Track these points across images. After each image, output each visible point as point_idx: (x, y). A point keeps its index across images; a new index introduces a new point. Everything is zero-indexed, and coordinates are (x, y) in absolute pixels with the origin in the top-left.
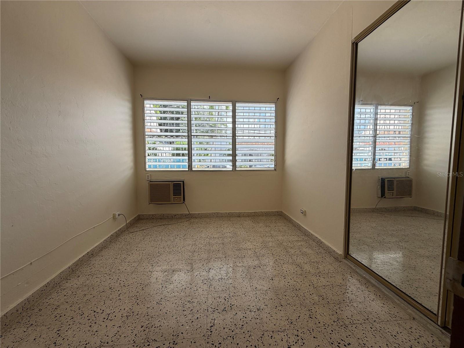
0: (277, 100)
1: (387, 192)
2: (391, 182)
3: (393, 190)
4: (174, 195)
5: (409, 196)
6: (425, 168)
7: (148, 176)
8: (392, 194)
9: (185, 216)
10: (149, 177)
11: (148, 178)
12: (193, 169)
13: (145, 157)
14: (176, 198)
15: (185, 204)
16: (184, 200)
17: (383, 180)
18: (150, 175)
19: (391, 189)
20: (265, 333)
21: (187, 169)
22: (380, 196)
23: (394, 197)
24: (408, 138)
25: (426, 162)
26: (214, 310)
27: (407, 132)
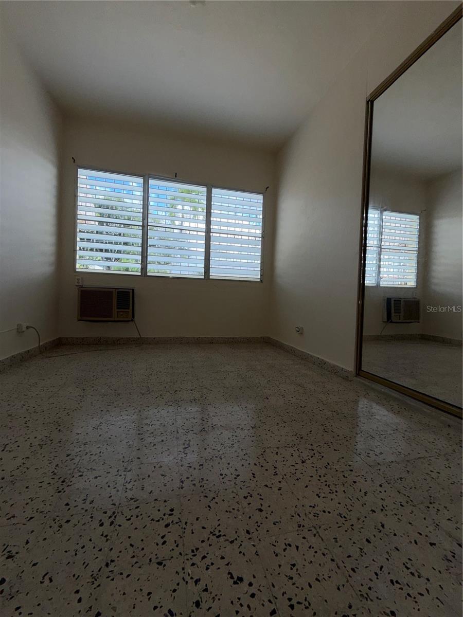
0: (266, 190)
1: (394, 314)
2: (398, 301)
3: (400, 313)
4: (118, 308)
5: (417, 321)
6: (433, 287)
7: (78, 280)
8: (398, 316)
9: (134, 341)
10: (80, 281)
11: (78, 282)
12: (148, 274)
13: (75, 251)
14: (122, 313)
15: (135, 324)
16: (133, 316)
17: (389, 300)
18: (82, 278)
19: (398, 310)
20: (267, 450)
21: (140, 274)
22: (386, 320)
23: (400, 321)
24: (415, 252)
25: (435, 281)
26: (187, 431)
27: (415, 246)
